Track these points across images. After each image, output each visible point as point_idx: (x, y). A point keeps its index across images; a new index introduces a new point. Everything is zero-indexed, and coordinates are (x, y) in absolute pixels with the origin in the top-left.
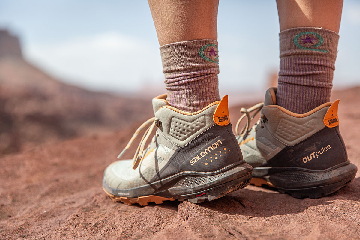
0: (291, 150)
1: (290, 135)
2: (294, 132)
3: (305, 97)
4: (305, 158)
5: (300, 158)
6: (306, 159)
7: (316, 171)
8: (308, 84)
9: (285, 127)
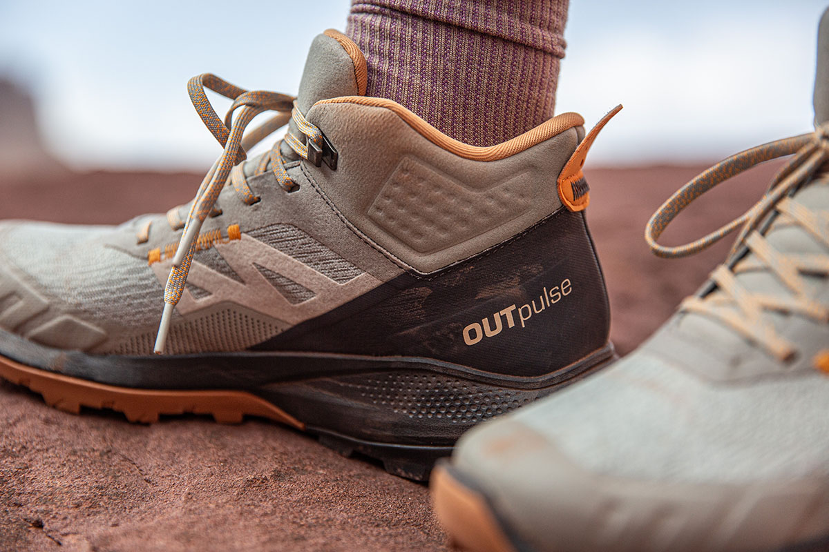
0: (421, 289)
1: (429, 229)
2: (448, 218)
3: (478, 81)
4: (476, 326)
5: (453, 325)
6: (478, 332)
7: (510, 378)
8: (493, 28)
9: (414, 194)
